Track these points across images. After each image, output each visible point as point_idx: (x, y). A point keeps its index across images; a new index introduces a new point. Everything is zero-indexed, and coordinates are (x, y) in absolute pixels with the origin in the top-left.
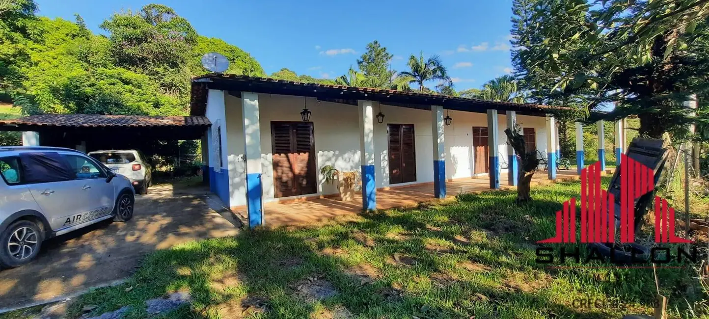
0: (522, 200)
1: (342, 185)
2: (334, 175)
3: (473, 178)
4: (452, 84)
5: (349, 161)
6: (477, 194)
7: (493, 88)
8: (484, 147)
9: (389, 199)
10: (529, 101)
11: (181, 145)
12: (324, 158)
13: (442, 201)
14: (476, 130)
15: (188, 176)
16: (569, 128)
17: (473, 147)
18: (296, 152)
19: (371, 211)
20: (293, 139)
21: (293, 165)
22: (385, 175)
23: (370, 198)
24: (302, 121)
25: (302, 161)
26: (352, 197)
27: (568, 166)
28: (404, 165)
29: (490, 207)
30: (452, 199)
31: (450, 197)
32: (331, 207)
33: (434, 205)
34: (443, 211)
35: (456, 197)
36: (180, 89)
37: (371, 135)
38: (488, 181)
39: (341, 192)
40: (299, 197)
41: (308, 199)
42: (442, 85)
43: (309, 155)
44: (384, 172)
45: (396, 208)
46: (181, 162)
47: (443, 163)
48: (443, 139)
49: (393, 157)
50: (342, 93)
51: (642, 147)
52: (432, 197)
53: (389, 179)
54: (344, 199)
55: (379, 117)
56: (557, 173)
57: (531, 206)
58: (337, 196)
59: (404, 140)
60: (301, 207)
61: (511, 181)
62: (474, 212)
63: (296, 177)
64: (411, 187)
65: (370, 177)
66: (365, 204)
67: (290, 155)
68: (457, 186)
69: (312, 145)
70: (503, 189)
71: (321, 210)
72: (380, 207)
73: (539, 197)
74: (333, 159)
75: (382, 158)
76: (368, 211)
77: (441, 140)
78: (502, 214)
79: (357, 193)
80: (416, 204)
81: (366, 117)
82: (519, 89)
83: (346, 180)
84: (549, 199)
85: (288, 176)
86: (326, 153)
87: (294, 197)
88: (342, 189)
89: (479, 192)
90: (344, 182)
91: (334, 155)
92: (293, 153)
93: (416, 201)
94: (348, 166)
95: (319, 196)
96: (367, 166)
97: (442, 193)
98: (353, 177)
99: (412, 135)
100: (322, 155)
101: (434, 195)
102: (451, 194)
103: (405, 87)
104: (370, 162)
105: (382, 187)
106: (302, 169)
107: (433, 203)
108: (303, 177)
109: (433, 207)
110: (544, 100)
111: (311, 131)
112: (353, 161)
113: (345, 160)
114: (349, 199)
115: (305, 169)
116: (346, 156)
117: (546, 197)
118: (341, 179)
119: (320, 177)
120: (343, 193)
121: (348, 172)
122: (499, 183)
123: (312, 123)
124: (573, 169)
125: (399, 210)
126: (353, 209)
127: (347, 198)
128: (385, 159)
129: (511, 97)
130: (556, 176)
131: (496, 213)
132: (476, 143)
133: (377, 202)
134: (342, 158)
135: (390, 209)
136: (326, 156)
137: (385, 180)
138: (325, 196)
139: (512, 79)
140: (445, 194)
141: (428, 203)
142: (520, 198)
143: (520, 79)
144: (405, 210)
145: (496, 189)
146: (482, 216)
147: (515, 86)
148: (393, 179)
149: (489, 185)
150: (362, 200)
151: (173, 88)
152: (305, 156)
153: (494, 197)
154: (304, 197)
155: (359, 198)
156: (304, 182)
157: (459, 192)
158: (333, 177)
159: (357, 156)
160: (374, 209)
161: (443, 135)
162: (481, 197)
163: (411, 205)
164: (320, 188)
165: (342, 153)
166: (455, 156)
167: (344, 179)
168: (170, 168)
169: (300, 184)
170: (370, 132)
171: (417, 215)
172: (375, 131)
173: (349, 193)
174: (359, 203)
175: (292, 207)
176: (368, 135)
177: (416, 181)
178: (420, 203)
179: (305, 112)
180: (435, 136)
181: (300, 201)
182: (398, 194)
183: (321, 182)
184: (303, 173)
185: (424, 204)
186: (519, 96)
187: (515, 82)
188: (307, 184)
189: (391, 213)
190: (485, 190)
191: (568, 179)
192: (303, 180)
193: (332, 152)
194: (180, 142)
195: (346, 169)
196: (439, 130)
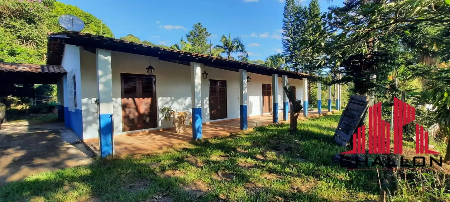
0: (293, 130)
1: (177, 121)
2: (171, 114)
3: (262, 116)
4: (248, 56)
5: (182, 104)
6: (266, 127)
7: (272, 60)
8: (268, 96)
9: (210, 131)
10: (291, 70)
11: (37, 88)
12: (164, 102)
13: (245, 132)
14: (264, 86)
15: (43, 113)
16: (312, 86)
17: (262, 96)
18: (141, 97)
19: (199, 140)
20: (139, 87)
21: (139, 107)
22: (207, 114)
23: (198, 131)
24: (147, 74)
25: (146, 104)
26: (184, 130)
27: (312, 109)
28: (219, 107)
29: (275, 135)
30: (251, 130)
31: (250, 129)
32: (169, 137)
33: (240, 135)
34: (247, 138)
35: (254, 129)
36: (36, 42)
37: (199, 87)
38: (272, 118)
39: (176, 126)
40: (143, 130)
41: (150, 132)
42: (242, 56)
43: (152, 100)
44: (206, 112)
45: (216, 137)
46: (37, 102)
47: (246, 107)
48: (246, 91)
49: (212, 102)
50: (180, 56)
51: (356, 100)
52: (238, 129)
53: (209, 116)
54: (178, 131)
55: (204, 74)
56: (308, 113)
57: (298, 134)
58: (173, 129)
59: (220, 91)
60: (145, 138)
61: (284, 118)
62: (265, 139)
63: (141, 116)
64: (224, 122)
65: (198, 116)
66: (195, 135)
67: (136, 99)
68: (253, 121)
69: (154, 91)
70: (280, 123)
71: (162, 140)
72: (205, 137)
73: (301, 128)
74: (170, 103)
75: (205, 103)
76: (196, 140)
77: (245, 91)
78: (282, 140)
79: (188, 127)
80: (229, 134)
81: (196, 74)
82: (286, 62)
83: (180, 118)
84: (307, 129)
85: (134, 115)
86: (165, 98)
87: (139, 131)
88: (177, 124)
89: (267, 125)
90: (178, 119)
91: (171, 100)
92: (139, 98)
93: (228, 132)
94: (181, 108)
95: (159, 130)
96: (196, 109)
97: (245, 126)
98: (185, 116)
99: (225, 87)
100: (162, 100)
101: (240, 128)
102: (250, 127)
103: (219, 55)
104: (198, 106)
105: (205, 122)
106: (146, 110)
107: (240, 133)
108: (147, 116)
109: (240, 136)
110: (299, 69)
111: (153, 82)
112: (184, 105)
113: (179, 104)
114: (182, 131)
115: (149, 110)
116: (180, 100)
117: (305, 128)
118: (176, 117)
119: (161, 116)
120: (177, 127)
121: (182, 112)
122: (278, 119)
123: (155, 76)
124: (315, 110)
125: (218, 139)
126: (185, 139)
127: (180, 131)
128: (207, 103)
129: (282, 67)
130: (308, 115)
131: (279, 139)
132: (264, 94)
133: (203, 133)
134: (177, 103)
135: (211, 138)
136: (165, 100)
137: (207, 117)
138: (164, 130)
139: (282, 56)
140: (247, 127)
141: (236, 133)
142: (291, 129)
143: (287, 57)
144: (221, 139)
145: (276, 123)
146: (271, 141)
147: (284, 60)
148: (212, 117)
149: (272, 121)
150: (192, 132)
151: (30, 41)
152: (148, 100)
153: (276, 128)
154: (147, 130)
155: (190, 131)
156: (148, 120)
157: (255, 125)
158: (170, 116)
159: (188, 101)
160: (201, 138)
161: (246, 89)
162: (268, 128)
163: (226, 135)
164: (160, 124)
165: (177, 99)
166: (251, 102)
167: (178, 117)
168: (26, 107)
169: (145, 121)
170: (199, 85)
171: (231, 142)
172: (202, 84)
173: (182, 127)
174: (189, 134)
175: (137, 139)
176: (197, 87)
177: (227, 118)
178: (231, 133)
179: (150, 68)
180: (242, 89)
181: (144, 133)
182: (216, 127)
183: (161, 119)
184: (146, 113)
185: (234, 134)
186: (286, 66)
187: (284, 58)
188: (150, 120)
189: (213, 141)
190: (270, 124)
191: (314, 116)
192: (146, 118)
193: (169, 98)
194: (36, 86)
195: (180, 110)
196: (244, 85)
